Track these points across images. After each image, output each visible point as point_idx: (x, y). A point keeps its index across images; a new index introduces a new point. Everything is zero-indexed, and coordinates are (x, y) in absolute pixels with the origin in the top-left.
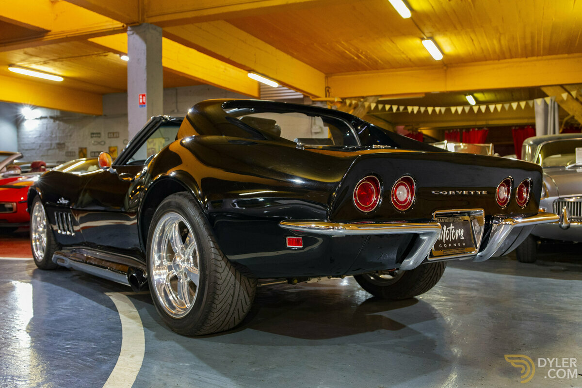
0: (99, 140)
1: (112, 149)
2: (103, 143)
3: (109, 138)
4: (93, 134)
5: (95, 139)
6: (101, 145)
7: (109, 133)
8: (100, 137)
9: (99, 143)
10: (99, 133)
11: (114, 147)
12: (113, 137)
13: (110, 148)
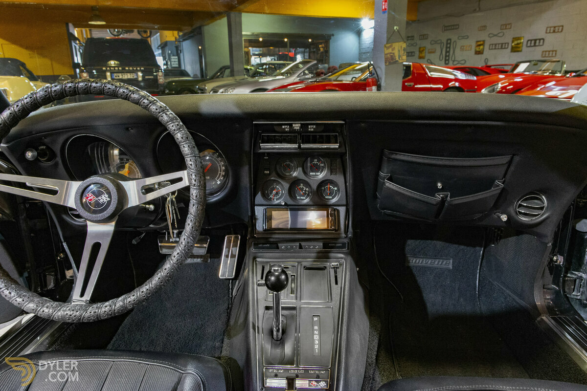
0: (412, 42)
1: (422, 49)
2: (415, 45)
3: (420, 39)
4: (408, 37)
5: (409, 41)
6: (414, 46)
7: (420, 35)
8: (413, 39)
9: (412, 45)
10: (413, 36)
11: (423, 47)
12: (423, 39)
13: (420, 48)
